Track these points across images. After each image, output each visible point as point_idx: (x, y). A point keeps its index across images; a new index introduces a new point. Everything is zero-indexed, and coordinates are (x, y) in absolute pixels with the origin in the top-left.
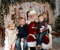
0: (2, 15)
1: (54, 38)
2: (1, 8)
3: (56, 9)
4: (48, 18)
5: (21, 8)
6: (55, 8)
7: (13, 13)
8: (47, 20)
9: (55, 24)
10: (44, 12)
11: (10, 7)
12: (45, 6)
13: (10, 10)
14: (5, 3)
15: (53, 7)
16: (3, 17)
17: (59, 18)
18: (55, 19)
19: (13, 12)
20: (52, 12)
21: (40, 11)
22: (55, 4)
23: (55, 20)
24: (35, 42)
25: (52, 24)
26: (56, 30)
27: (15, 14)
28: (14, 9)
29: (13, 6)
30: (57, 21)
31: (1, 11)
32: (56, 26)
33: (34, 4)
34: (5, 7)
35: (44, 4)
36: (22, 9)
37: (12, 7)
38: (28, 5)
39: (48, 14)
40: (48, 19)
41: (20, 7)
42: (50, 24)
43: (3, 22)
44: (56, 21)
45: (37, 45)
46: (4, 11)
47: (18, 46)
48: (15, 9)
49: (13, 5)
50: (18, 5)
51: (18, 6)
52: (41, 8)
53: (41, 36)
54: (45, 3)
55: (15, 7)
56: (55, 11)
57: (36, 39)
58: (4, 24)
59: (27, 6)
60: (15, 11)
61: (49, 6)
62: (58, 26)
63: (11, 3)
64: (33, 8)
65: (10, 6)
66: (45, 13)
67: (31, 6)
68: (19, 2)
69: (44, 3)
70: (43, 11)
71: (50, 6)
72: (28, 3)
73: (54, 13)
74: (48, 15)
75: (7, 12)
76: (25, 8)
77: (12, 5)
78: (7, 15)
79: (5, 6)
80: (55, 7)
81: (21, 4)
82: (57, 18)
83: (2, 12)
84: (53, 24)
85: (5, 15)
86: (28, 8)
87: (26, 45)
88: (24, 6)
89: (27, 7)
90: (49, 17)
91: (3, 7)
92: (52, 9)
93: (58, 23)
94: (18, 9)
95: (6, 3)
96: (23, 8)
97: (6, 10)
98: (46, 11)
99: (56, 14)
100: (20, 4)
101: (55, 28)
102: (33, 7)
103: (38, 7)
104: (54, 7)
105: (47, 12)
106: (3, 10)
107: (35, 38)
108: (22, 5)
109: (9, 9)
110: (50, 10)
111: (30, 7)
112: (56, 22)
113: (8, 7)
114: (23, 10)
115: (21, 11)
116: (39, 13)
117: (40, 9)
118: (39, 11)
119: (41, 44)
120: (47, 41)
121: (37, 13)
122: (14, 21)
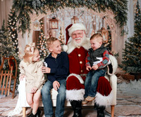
0: (15, 32)
1: (121, 83)
2: (12, 17)
3: (127, 24)
4: (110, 42)
5: (54, 19)
6: (126, 22)
7: (38, 29)
8: (107, 46)
9: (125, 56)
10: (102, 29)
11: (31, 16)
12: (104, 17)
13: (32, 21)
14: (22, 7)
15: (121, 18)
16: (16, 36)
17: (132, 43)
18: (124, 43)
19: (37, 26)
20: (118, 30)
21: (94, 27)
22: (125, 13)
23: (125, 46)
24: (83, 91)
25: (118, 55)
26: (126, 68)
27: (42, 31)
28: (40, 21)
29: (37, 13)
30: (128, 49)
31: (12, 22)
32: (126, 59)
33: (83, 12)
34: (21, 15)
35: (102, 12)
36: (57, 21)
37: (35, 15)
38: (69, 13)
39: (110, 32)
40: (110, 44)
41: (53, 16)
42: (114, 53)
43: (16, 46)
44: (126, 48)
45: (86, 96)
46: (19, 24)
47: (45, 96)
48: (42, 19)
49: (39, 12)
50: (49, 12)
51: (49, 15)
52: (97, 19)
53: (95, 78)
54: (104, 11)
55: (41, 16)
56: (125, 28)
57: (84, 84)
58: (17, 50)
59: (67, 14)
60: (41, 24)
61: (112, 16)
62: (130, 58)
63: (33, 8)
64: (80, 20)
65: (32, 12)
66: (103, 31)
67: (76, 15)
68: (50, 5)
69: (103, 9)
70: (99, 26)
71: (115, 18)
72: (70, 8)
73: (123, 33)
74: (110, 36)
75: (25, 27)
76: (63, 19)
77: (35, 13)
78: (24, 32)
79: (21, 12)
80: (125, 18)
81: (55, 10)
82: (128, 41)
83: (14, 26)
84: (121, 55)
85: (20, 31)
86: (70, 18)
87: (62, 96)
88: (62, 14)
89: (68, 16)
90: (113, 39)
91: (18, 14)
92: (119, 23)
93: (130, 52)
94: (48, 21)
95: (24, 6)
96: (58, 18)
97: (23, 22)
98: (106, 28)
99: (127, 34)
100: (52, 10)
101: (123, 62)
103: (90, 17)
104: (123, 19)
105: (109, 28)
106: (16, 22)
107: (82, 82)
108: (57, 12)
109: (29, 19)
110: (114, 25)
111: (74, 18)
112: (126, 51)
113: (28, 16)
114: (59, 23)
115: (54, 25)
116: (92, 30)
117: (93, 22)
118: (91, 25)
119: (93, 95)
120: (106, 90)
121: (88, 31)
122: (40, 46)
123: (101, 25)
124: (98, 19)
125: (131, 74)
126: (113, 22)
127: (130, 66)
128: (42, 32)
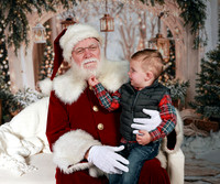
0: (2, 46)
3: (206, 25)
4: (173, 61)
5: (69, 22)
6: (203, 23)
7: (42, 40)
8: (167, 69)
9: (200, 86)
10: (158, 36)
11: (28, 15)
12: (162, 14)
13: (30, 26)
15: (193, 15)
16: (5, 54)
17: (215, 62)
18: (200, 63)
19: (39, 35)
20: (189, 38)
21: (143, 33)
23: (200, 69)
25: (187, 85)
26: (202, 108)
27: (49, 43)
28: (45, 25)
29: (39, 11)
30: (207, 74)
32: (202, 92)
33: (122, 5)
34: (12, 15)
35: (157, 5)
37: (36, 15)
38: (97, 9)
39: (172, 43)
40: (173, 65)
41: (67, 16)
42: (181, 82)
43: (6, 70)
44: (203, 71)
46: (8, 33)
48: (48, 22)
50: (60, 9)
51: (60, 14)
52: (148, 18)
54: (162, 2)
55: (47, 15)
56: (201, 34)
59: (92, 10)
60: (47, 30)
61: (176, 13)
62: (209, 91)
63: (32, 2)
65: (30, 10)
66: (160, 40)
67: (109, 12)
70: (152, 31)
71: (183, 15)
73: (196, 43)
74: (173, 49)
76: (86, 21)
77: (36, 10)
78: (18, 46)
79: (11, 11)
80: (202, 15)
81: (70, 3)
82: (207, 59)
83: (1, 35)
84: (193, 85)
85: (10, 45)
86: (97, 19)
88: (83, 11)
89: (94, 15)
90: (178, 55)
92: (190, 25)
93: (211, 79)
94: (58, 25)
96: (77, 18)
97: (15, 28)
98: (165, 34)
99: (205, 44)
100: (66, 5)
101: (197, 98)
102: (114, 15)
103: (134, 15)
104: (198, 17)
105: (170, 35)
106: (3, 28)
108: (75, 8)
109: (25, 23)
110: (181, 28)
111: (106, 18)
112: (203, 78)
113: (23, 16)
116: (138, 39)
117: (141, 23)
118: (137, 31)
121: (132, 40)
122: (46, 70)
123: (156, 29)
124: (151, 18)
125: (212, 119)
126: (178, 24)
127: (210, 105)
128: (49, 45)
